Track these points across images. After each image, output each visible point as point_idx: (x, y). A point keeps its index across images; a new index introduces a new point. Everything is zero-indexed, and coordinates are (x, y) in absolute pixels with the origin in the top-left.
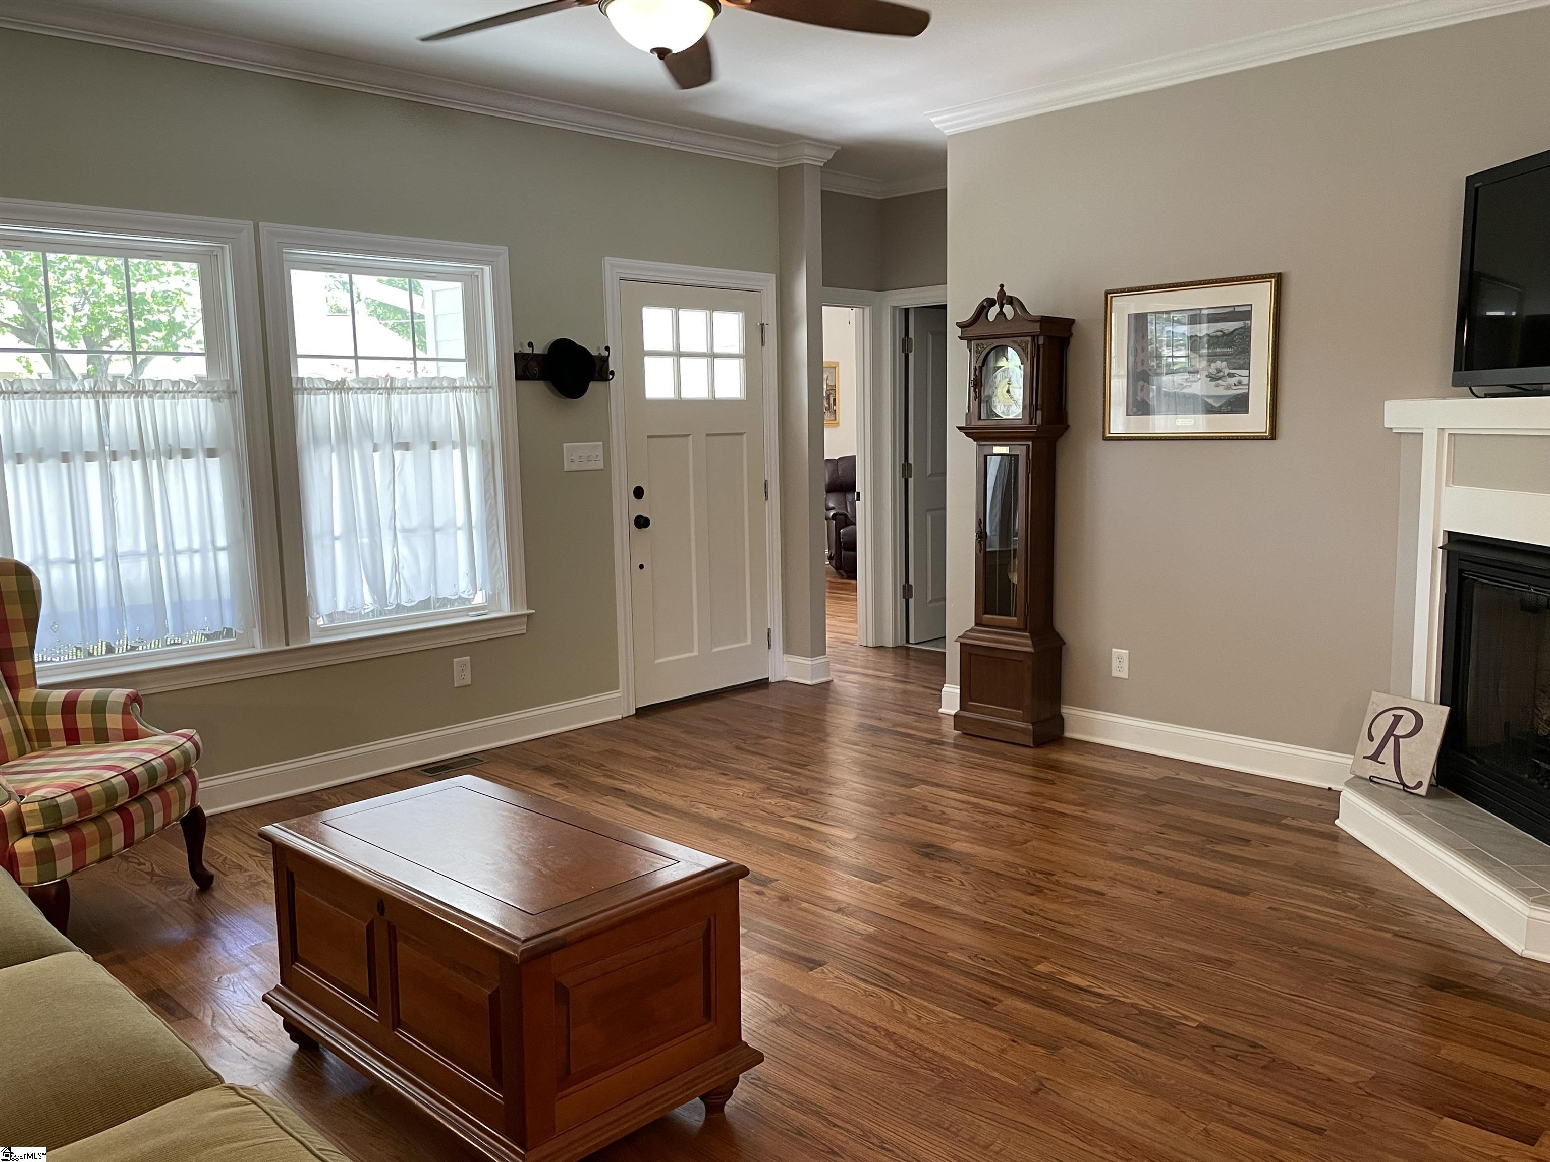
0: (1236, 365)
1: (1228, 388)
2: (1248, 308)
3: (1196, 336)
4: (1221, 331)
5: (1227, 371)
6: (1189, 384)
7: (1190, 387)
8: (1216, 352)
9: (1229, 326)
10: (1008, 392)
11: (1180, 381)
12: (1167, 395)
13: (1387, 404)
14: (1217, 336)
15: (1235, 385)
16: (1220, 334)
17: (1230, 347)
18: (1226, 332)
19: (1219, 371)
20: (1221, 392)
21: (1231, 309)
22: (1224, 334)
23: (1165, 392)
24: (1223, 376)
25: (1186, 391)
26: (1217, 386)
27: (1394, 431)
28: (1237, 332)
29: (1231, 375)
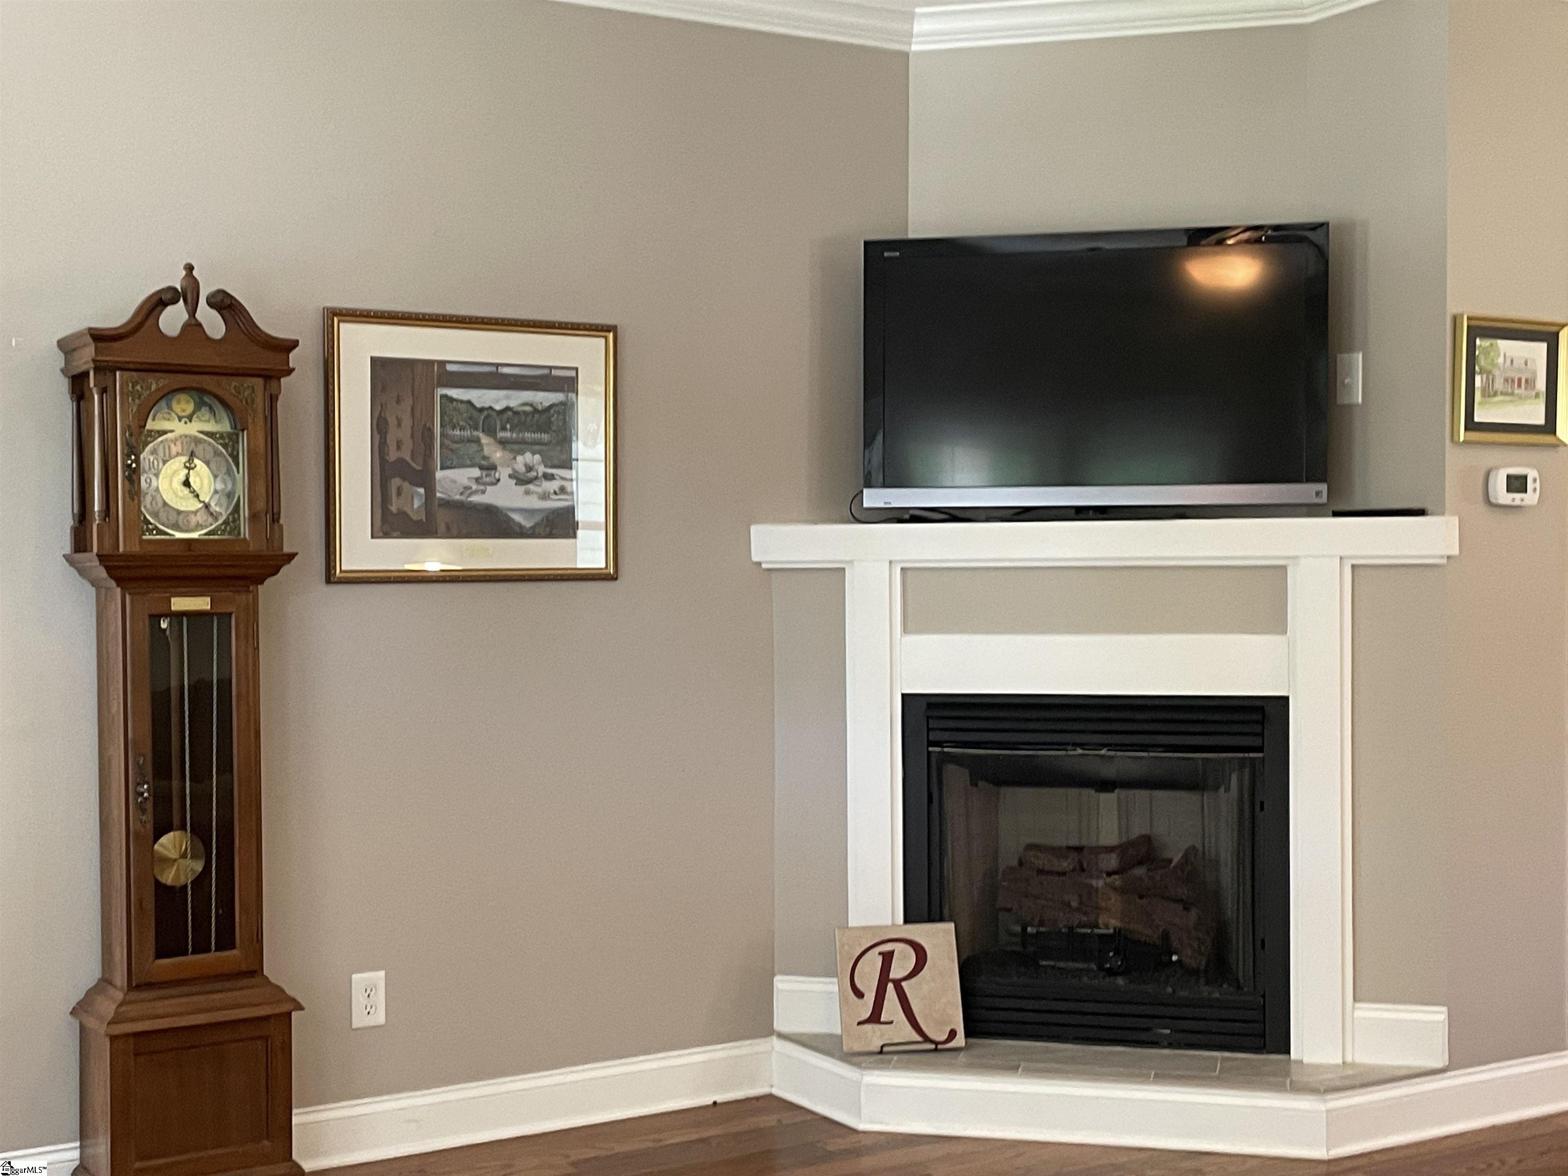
0: (556, 462)
1: (545, 496)
2: (573, 374)
3: (491, 408)
4: (531, 405)
5: (541, 469)
6: (482, 487)
7: (483, 492)
8: (523, 438)
9: (544, 398)
10: (187, 483)
11: (466, 482)
12: (447, 504)
13: (754, 529)
14: (525, 412)
15: (555, 493)
16: (528, 408)
17: (546, 432)
18: (540, 408)
19: (529, 469)
20: (535, 503)
21: (546, 371)
22: (536, 410)
23: (440, 499)
24: (536, 478)
25: (475, 499)
26: (527, 493)
27: (764, 566)
28: (557, 409)
29: (549, 477)
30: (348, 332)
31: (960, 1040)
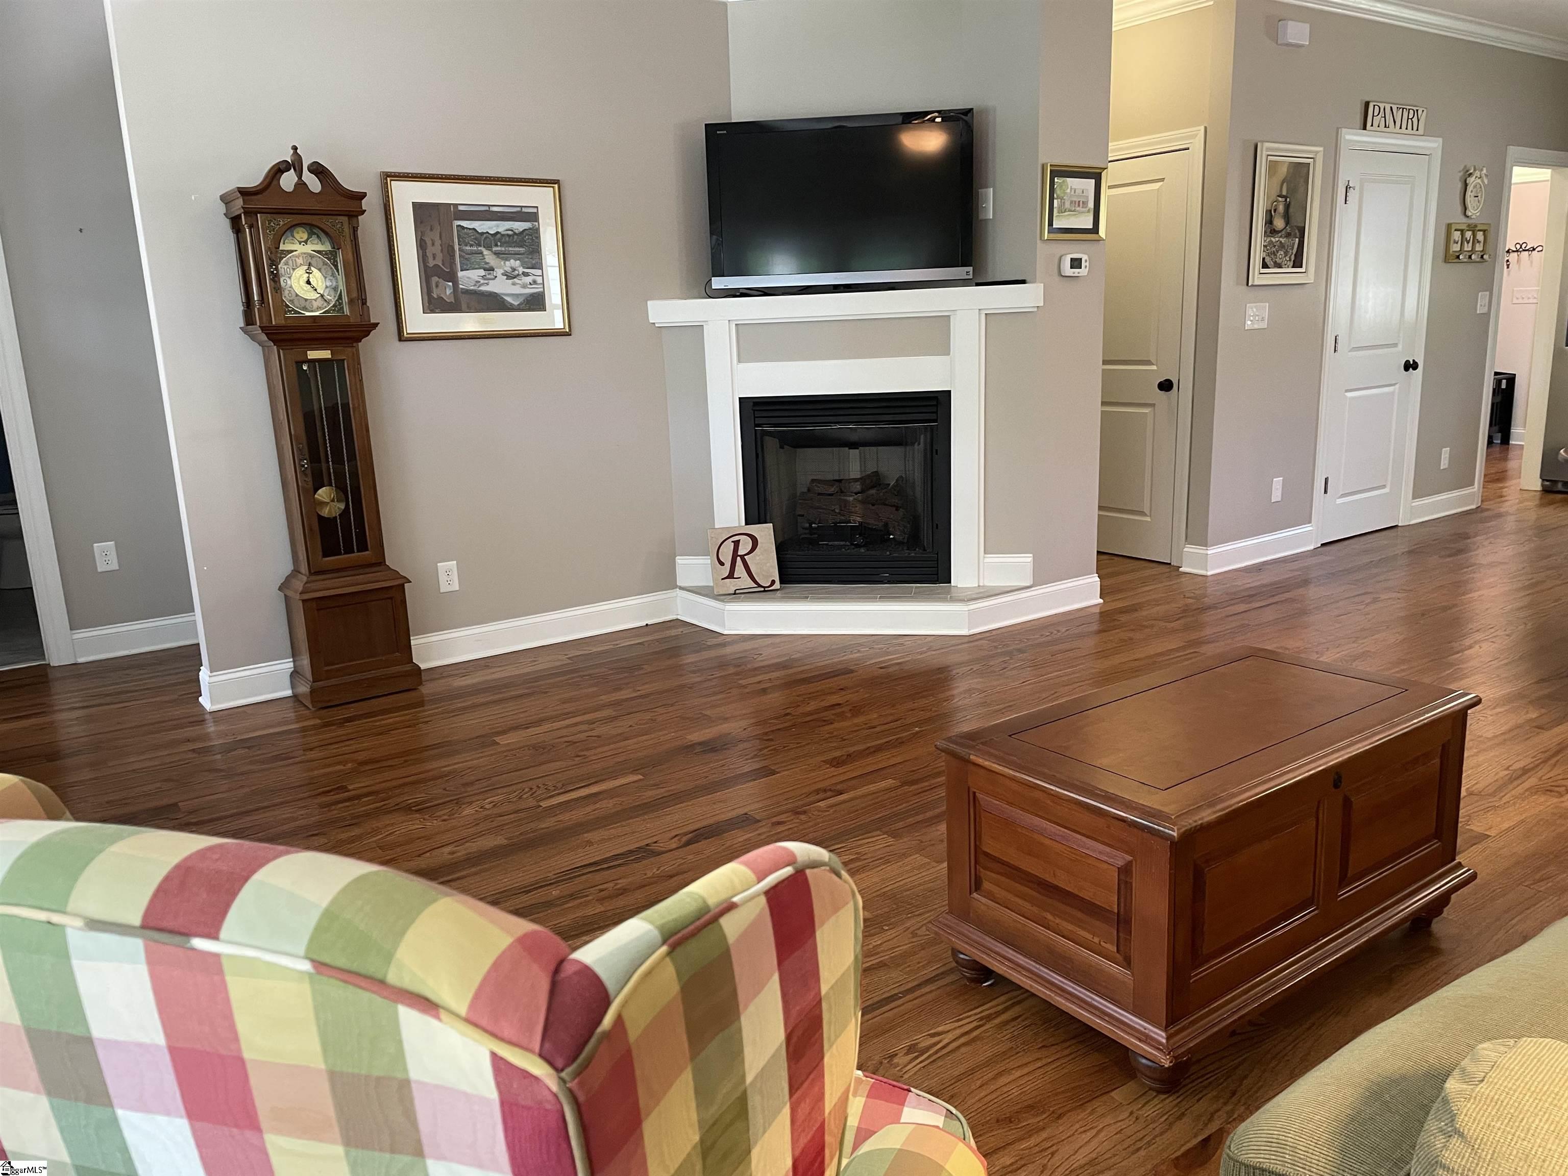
0: (530, 265)
1: (524, 286)
2: (535, 210)
3: (487, 233)
4: (512, 231)
5: (521, 270)
6: (486, 282)
7: (487, 284)
8: (509, 251)
9: (519, 226)
10: (308, 282)
11: (477, 279)
12: (466, 292)
13: (649, 303)
14: (508, 235)
15: (530, 284)
16: (510, 233)
17: (521, 246)
18: (517, 231)
19: (514, 270)
20: (518, 290)
21: (519, 209)
22: (515, 233)
23: (462, 289)
24: (518, 275)
25: (483, 288)
26: (514, 284)
27: (657, 325)
28: (527, 232)
29: (526, 275)
30: (397, 187)
31: (777, 585)
